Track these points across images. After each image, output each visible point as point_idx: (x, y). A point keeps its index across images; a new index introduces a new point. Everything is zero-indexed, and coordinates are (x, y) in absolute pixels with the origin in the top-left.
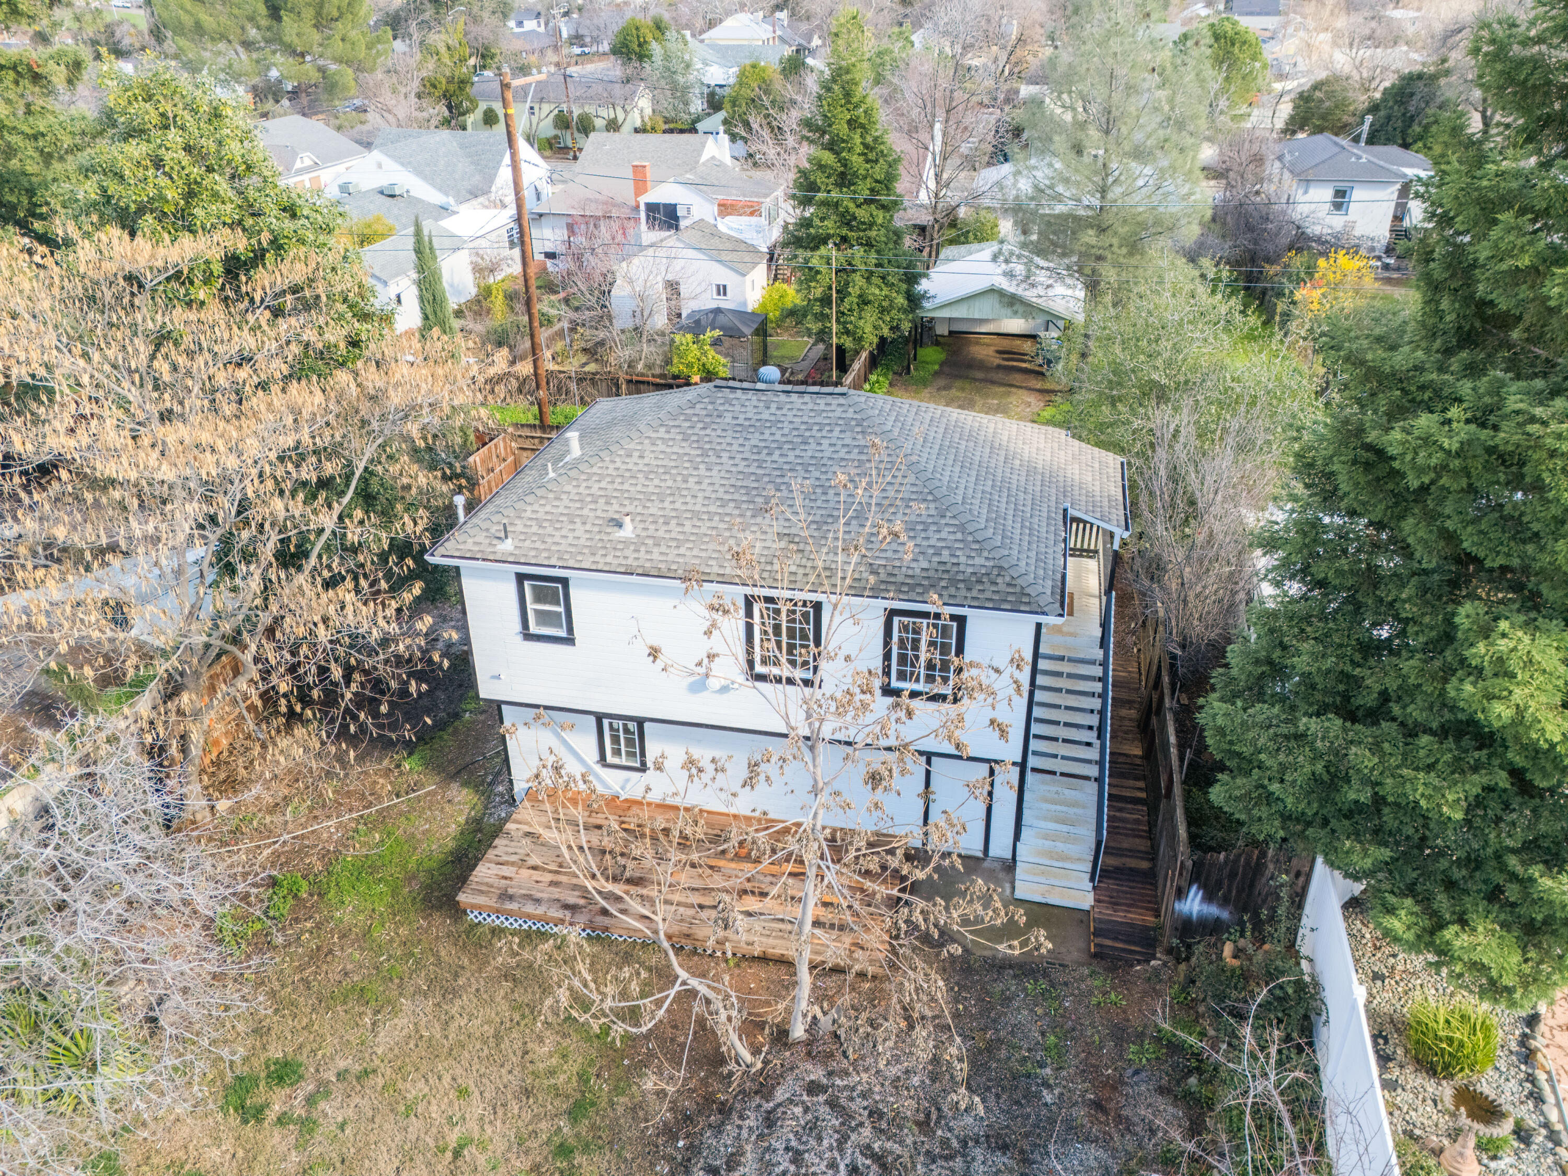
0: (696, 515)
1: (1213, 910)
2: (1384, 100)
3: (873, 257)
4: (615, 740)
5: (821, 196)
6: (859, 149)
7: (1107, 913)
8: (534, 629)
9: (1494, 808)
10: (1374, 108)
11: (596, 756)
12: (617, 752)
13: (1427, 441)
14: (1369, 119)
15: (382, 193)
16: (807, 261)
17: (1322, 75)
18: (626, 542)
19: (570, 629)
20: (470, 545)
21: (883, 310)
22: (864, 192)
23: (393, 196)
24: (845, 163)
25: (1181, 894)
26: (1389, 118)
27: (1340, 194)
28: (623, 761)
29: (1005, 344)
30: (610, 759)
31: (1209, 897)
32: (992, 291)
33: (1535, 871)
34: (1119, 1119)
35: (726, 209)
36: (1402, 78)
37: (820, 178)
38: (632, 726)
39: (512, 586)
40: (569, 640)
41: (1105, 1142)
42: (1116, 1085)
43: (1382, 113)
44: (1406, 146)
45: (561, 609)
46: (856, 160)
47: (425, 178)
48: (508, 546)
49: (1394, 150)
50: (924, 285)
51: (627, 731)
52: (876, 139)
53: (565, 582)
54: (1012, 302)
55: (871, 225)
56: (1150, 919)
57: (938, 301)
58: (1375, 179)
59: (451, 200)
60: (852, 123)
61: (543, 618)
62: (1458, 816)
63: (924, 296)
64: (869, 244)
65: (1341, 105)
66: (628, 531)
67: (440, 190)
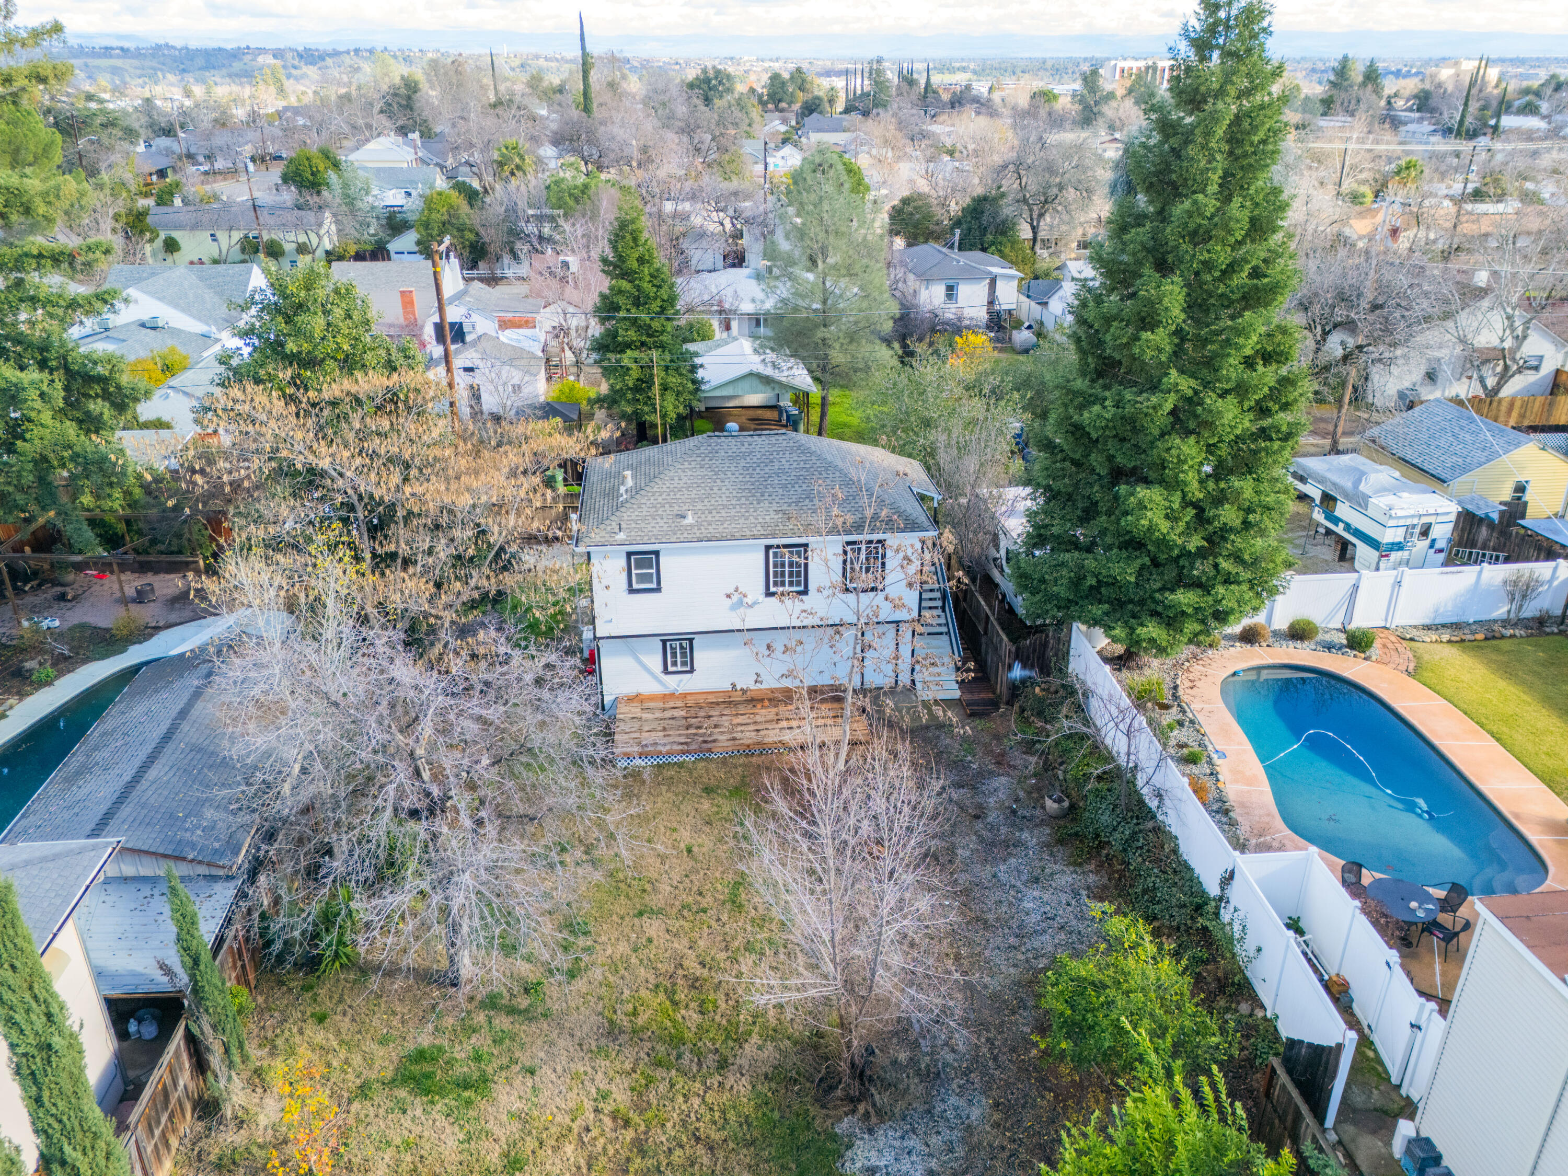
0: (725, 506)
1: (1027, 673)
2: (964, 216)
3: (668, 357)
4: (674, 655)
5: (622, 314)
6: (648, 278)
7: (969, 696)
8: (635, 586)
9: (1145, 573)
10: (958, 223)
11: (661, 668)
12: (675, 664)
13: (1099, 416)
14: (958, 232)
15: (143, 325)
16: (618, 361)
17: (906, 193)
18: (691, 525)
19: (659, 582)
20: (598, 538)
21: (678, 394)
22: (655, 306)
23: (154, 328)
24: (638, 288)
25: (1010, 668)
26: (970, 229)
27: (950, 288)
28: (679, 668)
29: (751, 413)
30: (670, 669)
31: (1024, 667)
32: (751, 375)
33: (1167, 594)
34: (1010, 766)
35: (504, 325)
36: (974, 200)
37: (621, 300)
38: (686, 644)
39: (623, 562)
40: (658, 590)
41: (1008, 775)
42: (1003, 755)
43: (964, 226)
44: (984, 250)
45: (654, 571)
46: (646, 285)
47: (183, 310)
48: (621, 536)
49: (978, 254)
50: (700, 374)
51: (682, 647)
52: (658, 270)
53: (657, 553)
54: (767, 381)
55: (662, 332)
56: (991, 696)
57: (714, 383)
58: (973, 276)
59: (214, 329)
60: (641, 260)
61: (643, 578)
62: (1133, 579)
63: (702, 382)
64: (662, 346)
65: (928, 217)
66: (690, 520)
67: (200, 320)
